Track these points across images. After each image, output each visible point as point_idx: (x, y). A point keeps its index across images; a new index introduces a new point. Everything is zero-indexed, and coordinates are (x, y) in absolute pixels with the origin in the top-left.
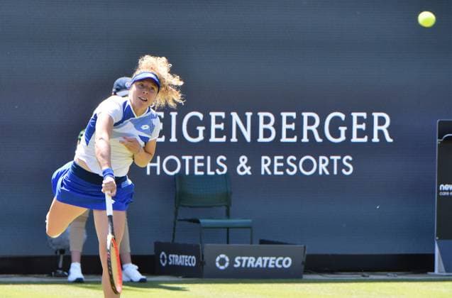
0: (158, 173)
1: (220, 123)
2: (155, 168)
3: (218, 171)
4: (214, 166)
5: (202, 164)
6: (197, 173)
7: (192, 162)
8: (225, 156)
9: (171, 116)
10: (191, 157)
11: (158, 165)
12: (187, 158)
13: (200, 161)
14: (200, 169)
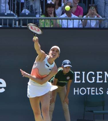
0: (78, 94)
1: (100, 76)
2: (77, 92)
3: (100, 93)
4: (98, 92)
5: (94, 91)
6: (92, 94)
7: (90, 90)
8: (102, 88)
9: (83, 73)
10: (90, 88)
11: (78, 91)
12: (89, 89)
13: (93, 90)
14: (93, 92)
